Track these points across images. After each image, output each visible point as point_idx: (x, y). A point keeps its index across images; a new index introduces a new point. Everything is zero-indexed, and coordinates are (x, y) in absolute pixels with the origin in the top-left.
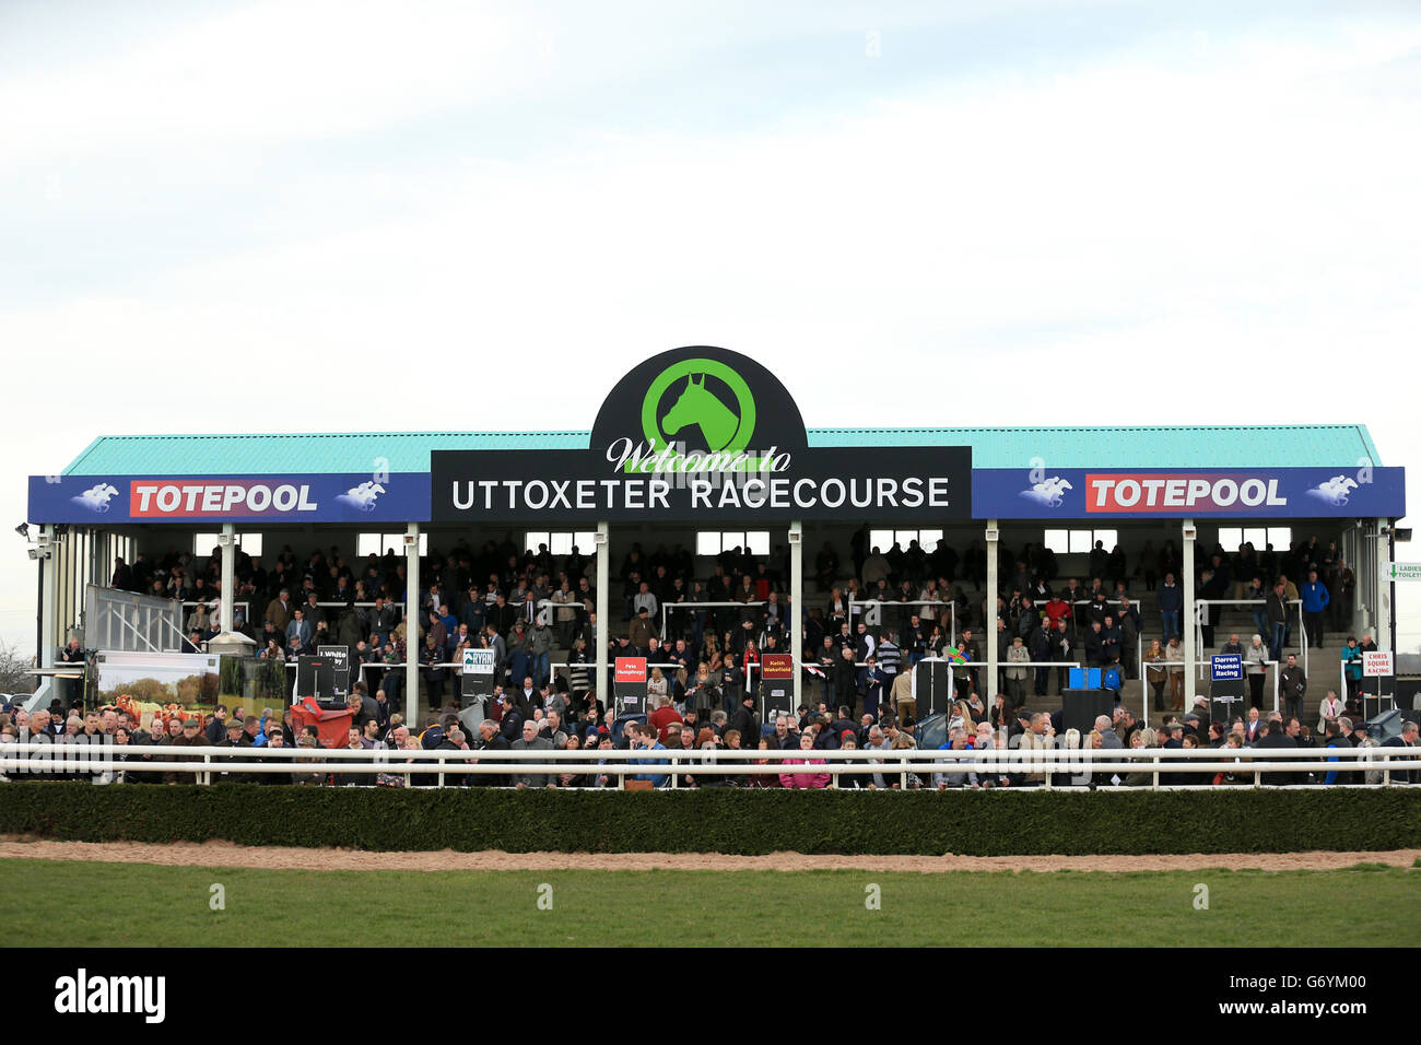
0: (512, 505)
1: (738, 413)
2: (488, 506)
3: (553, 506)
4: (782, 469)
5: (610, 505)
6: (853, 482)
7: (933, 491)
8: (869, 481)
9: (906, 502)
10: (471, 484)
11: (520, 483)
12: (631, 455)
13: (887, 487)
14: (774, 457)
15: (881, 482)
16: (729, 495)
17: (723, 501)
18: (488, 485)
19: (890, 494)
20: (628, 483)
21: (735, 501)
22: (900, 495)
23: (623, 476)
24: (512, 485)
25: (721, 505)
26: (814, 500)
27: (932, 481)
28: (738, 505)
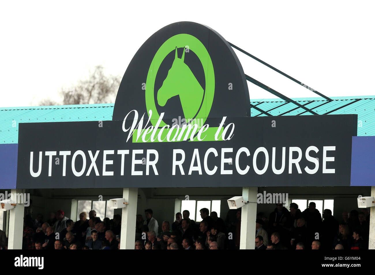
0: (64, 174)
1: (203, 83)
2: (50, 174)
3: (88, 174)
4: (229, 139)
5: (122, 174)
6: (274, 149)
7: (326, 159)
8: (284, 149)
9: (307, 169)
10: (41, 153)
11: (69, 153)
12: (136, 127)
13: (295, 155)
14: (224, 126)
15: (292, 149)
16: (196, 165)
17: (192, 168)
18: (51, 154)
19: (297, 161)
20: (135, 152)
21: (199, 168)
22: (304, 163)
23: (132, 146)
24: (65, 154)
25: (190, 173)
26: (248, 168)
27: (326, 149)
28: (200, 173)
